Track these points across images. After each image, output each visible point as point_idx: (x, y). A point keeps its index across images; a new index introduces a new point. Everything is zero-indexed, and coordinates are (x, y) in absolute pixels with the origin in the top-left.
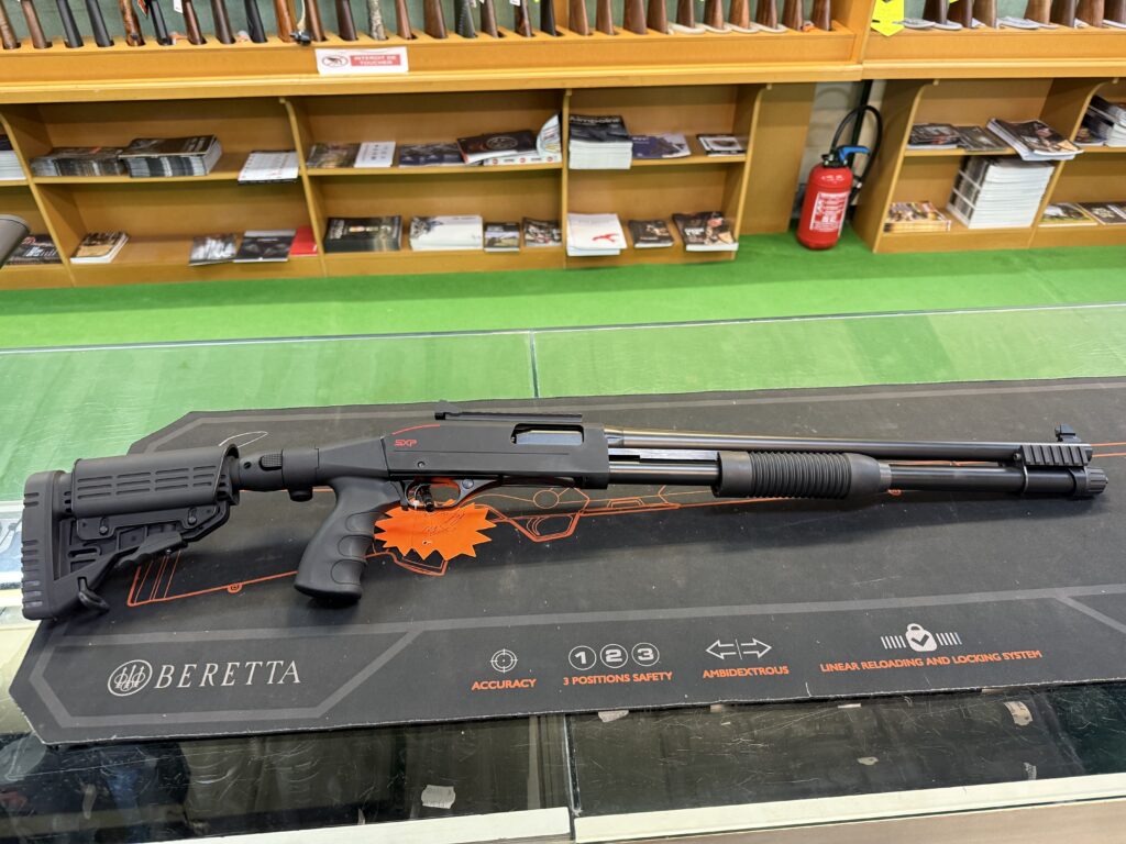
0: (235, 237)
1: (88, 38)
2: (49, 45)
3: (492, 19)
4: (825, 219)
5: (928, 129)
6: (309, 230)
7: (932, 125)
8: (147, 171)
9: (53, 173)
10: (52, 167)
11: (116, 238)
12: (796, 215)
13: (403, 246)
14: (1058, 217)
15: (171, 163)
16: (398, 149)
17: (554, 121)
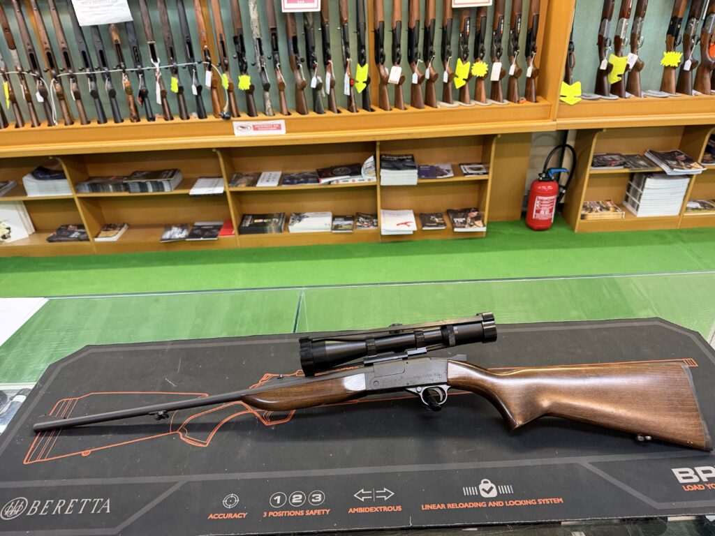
0: (189, 225)
1: (110, 118)
2: (89, 123)
3: (334, 103)
4: (542, 212)
5: (605, 157)
6: (230, 221)
7: (608, 154)
8: (138, 189)
9: (88, 191)
10: (87, 188)
11: (121, 227)
12: (525, 209)
13: (285, 230)
14: (697, 209)
15: (152, 185)
16: (282, 175)
17: (372, 159)
